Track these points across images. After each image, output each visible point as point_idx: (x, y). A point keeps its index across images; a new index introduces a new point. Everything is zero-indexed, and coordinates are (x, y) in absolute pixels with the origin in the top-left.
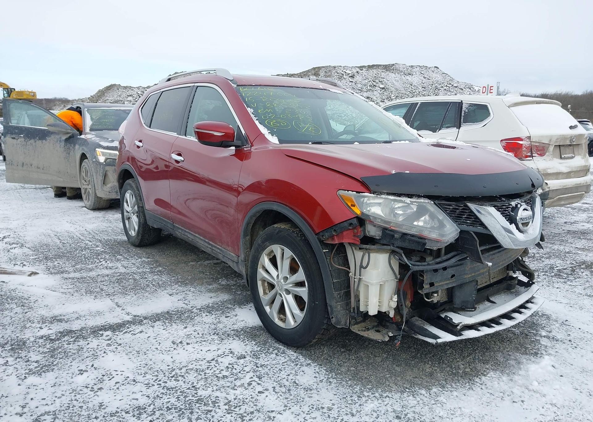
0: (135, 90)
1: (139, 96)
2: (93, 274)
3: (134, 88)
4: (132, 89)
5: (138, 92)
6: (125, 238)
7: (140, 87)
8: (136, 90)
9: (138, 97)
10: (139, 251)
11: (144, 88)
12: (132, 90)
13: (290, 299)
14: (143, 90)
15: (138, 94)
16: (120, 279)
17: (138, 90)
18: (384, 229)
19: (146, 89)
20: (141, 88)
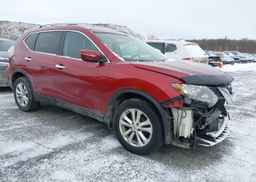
2: (11, 128)
6: (17, 107)
10: (29, 114)
13: (140, 133)
16: (30, 130)
18: (193, 100)
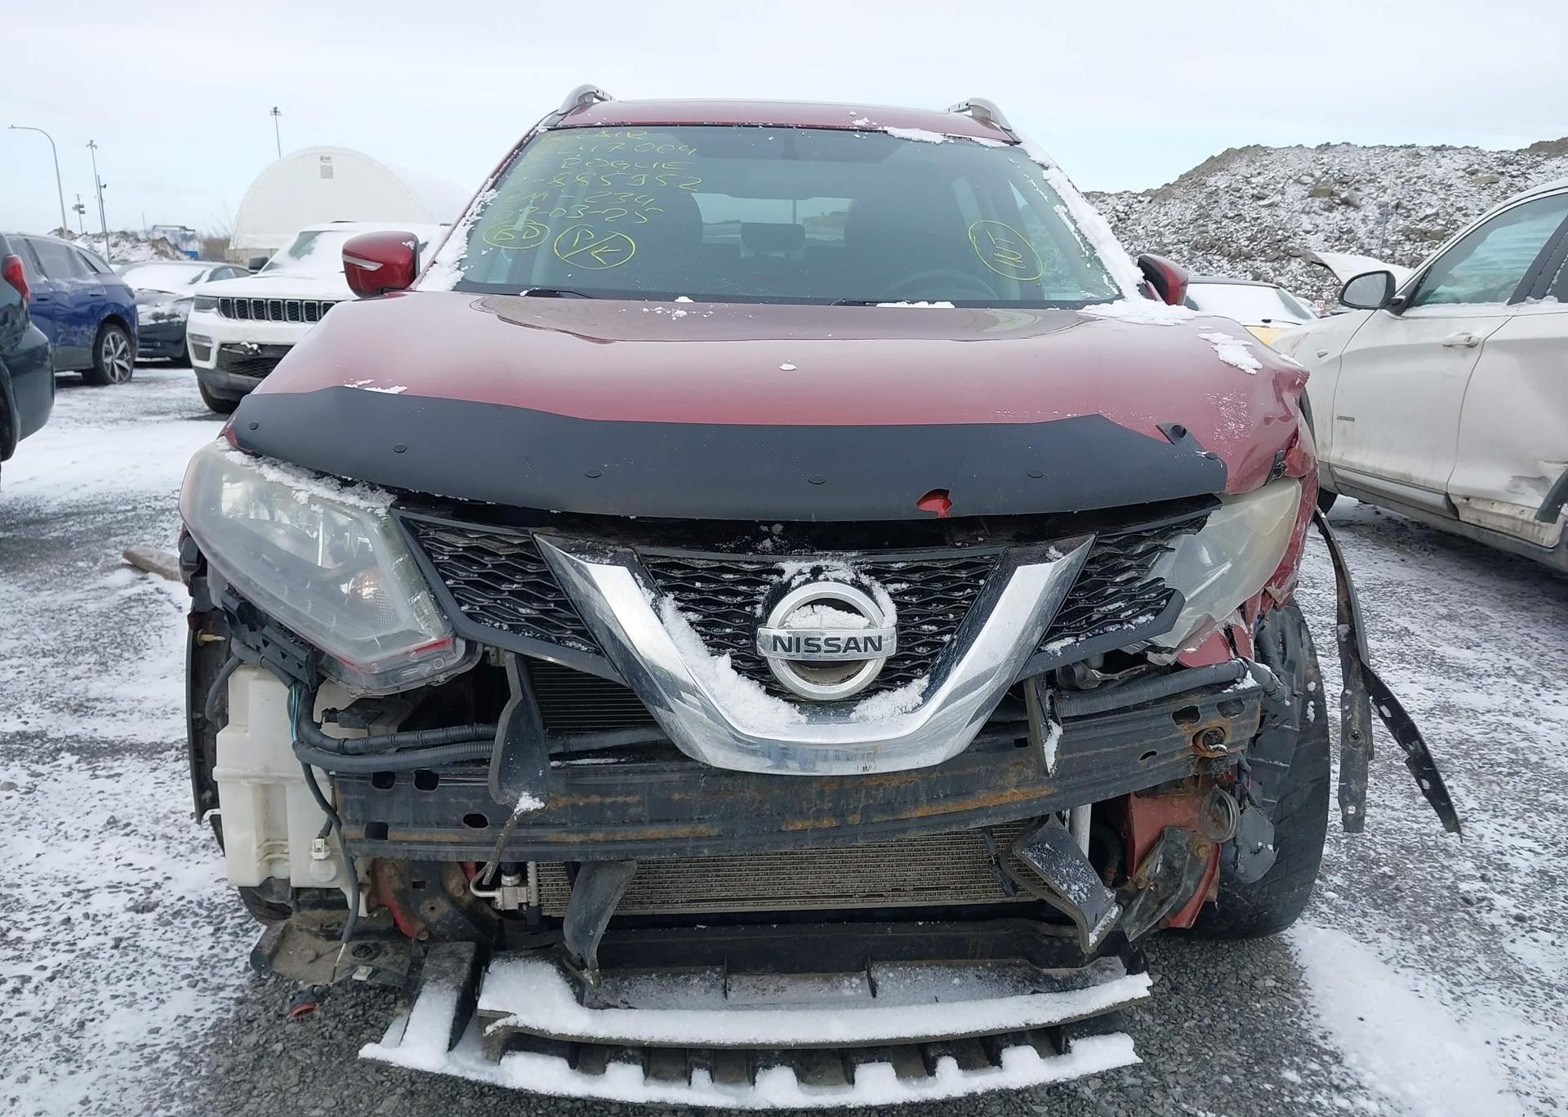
0: (1109, 200)
1: (1117, 216)
3: (1110, 195)
4: (1102, 198)
5: (1117, 207)
7: (1125, 192)
8: (1112, 201)
9: (1116, 219)
11: (1135, 196)
12: (1103, 201)
14: (1131, 201)
15: (1117, 211)
17: (1116, 201)
19: (1140, 198)
20: (1125, 196)
